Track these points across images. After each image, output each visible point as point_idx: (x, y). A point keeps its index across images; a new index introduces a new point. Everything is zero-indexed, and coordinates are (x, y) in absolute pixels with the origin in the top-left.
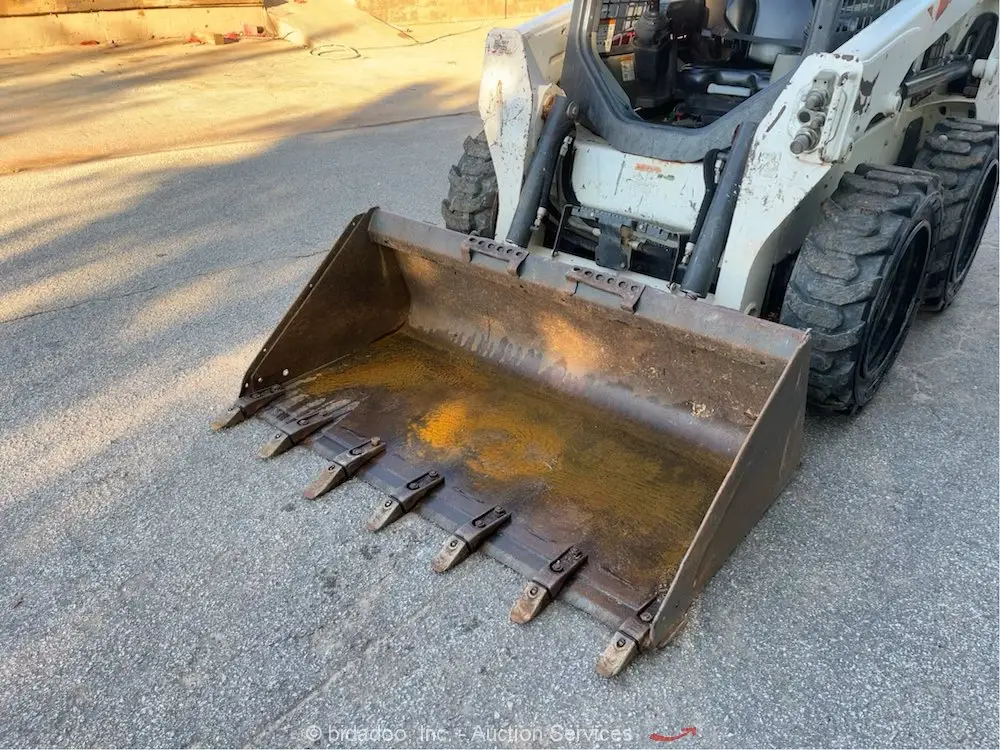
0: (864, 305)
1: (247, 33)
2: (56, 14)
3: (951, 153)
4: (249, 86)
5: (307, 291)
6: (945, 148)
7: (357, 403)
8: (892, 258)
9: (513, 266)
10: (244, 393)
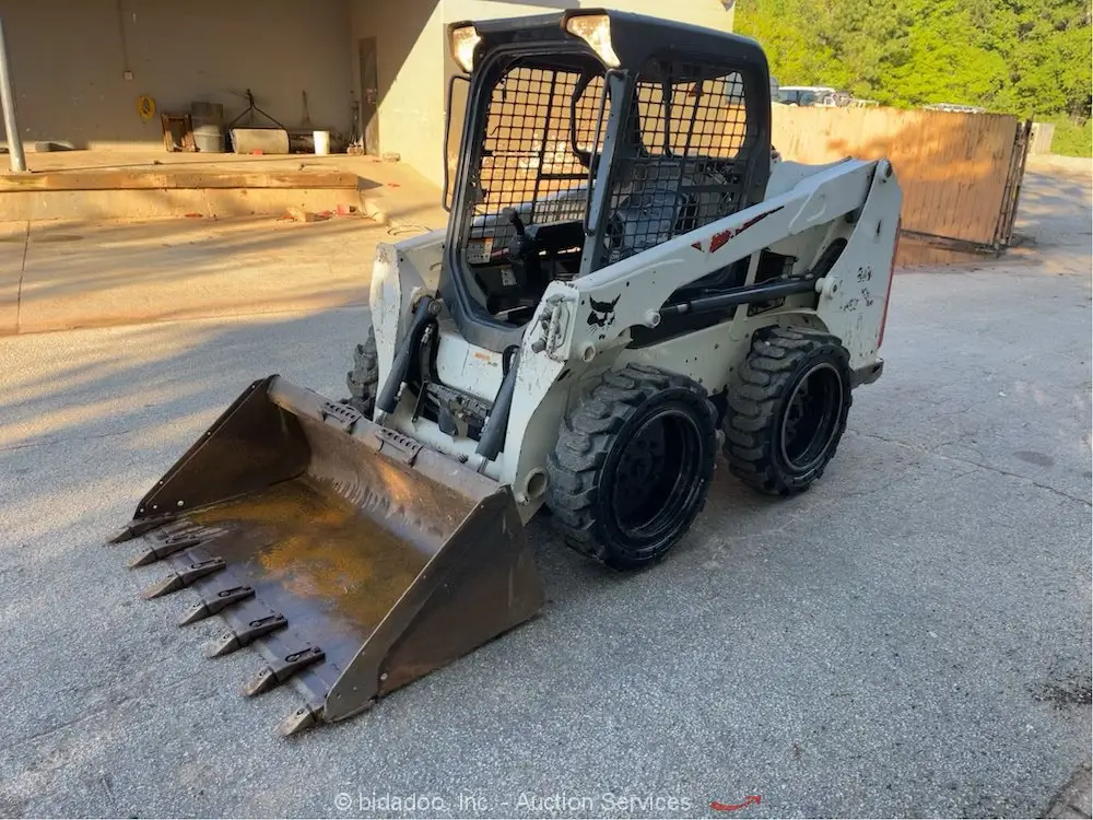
0: (594, 473)
1: (340, 211)
2: (165, 189)
3: (766, 356)
4: (314, 261)
5: (205, 437)
6: (765, 353)
7: (227, 532)
8: (615, 437)
9: (345, 426)
10: (138, 516)
